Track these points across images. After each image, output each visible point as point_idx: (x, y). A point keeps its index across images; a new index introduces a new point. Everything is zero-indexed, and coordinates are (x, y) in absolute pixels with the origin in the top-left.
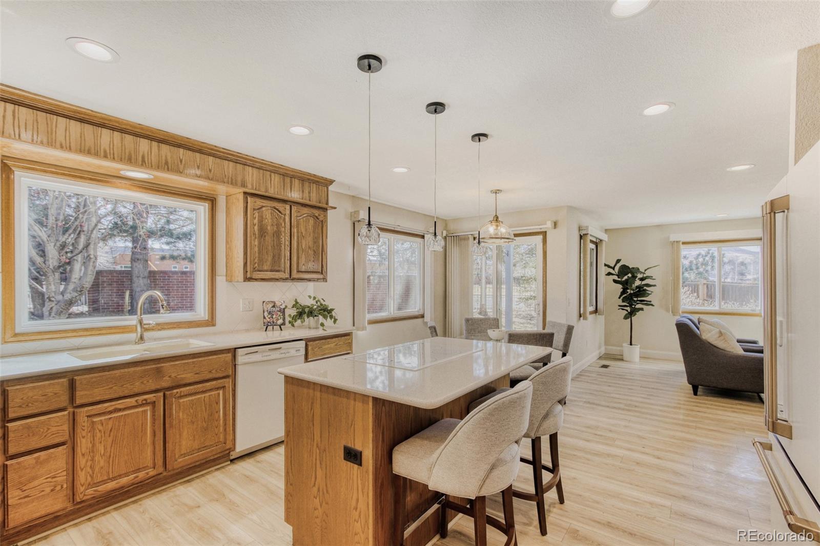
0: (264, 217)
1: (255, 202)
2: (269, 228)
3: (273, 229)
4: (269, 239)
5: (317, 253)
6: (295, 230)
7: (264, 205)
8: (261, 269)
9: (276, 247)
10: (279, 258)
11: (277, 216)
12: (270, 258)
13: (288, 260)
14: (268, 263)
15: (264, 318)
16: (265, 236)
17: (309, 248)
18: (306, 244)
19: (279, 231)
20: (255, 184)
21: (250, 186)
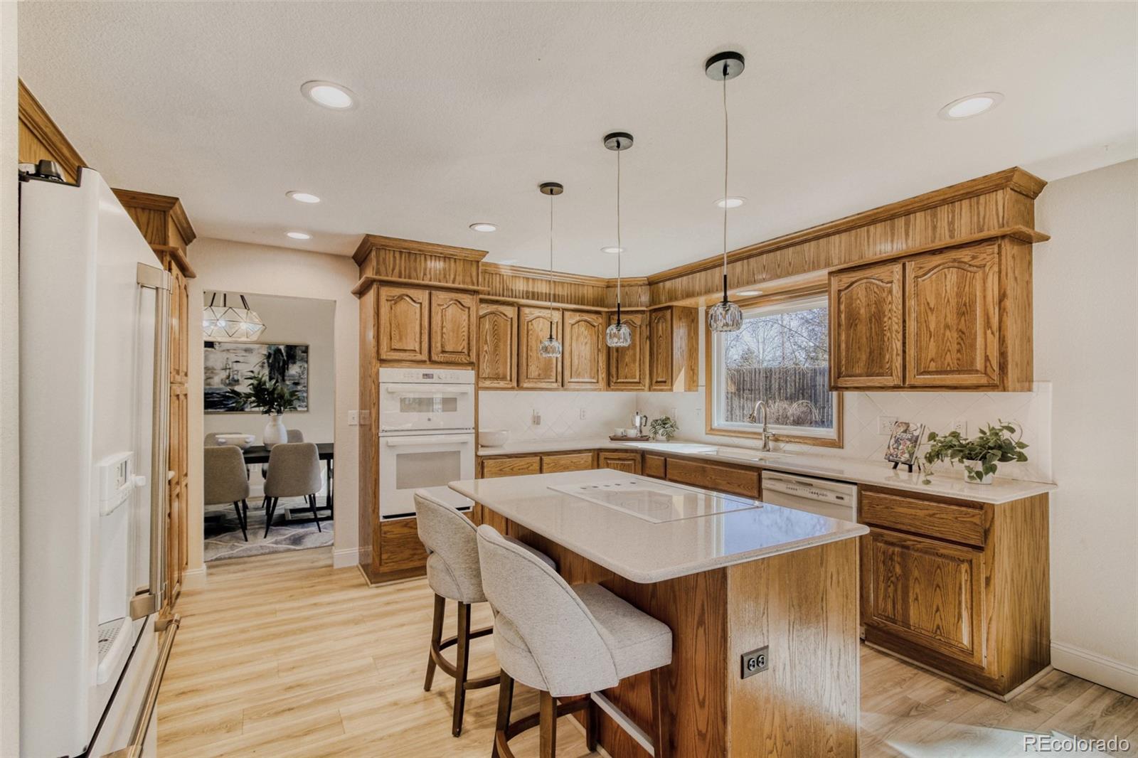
0: (854, 297)
1: (841, 281)
2: (862, 311)
3: (870, 311)
4: (862, 329)
5: (967, 334)
6: (911, 303)
7: (853, 279)
8: (850, 373)
9: (875, 337)
10: (880, 354)
11: (876, 290)
12: (864, 357)
13: (897, 355)
14: (862, 364)
15: (889, 448)
16: (856, 325)
17: (947, 327)
18: (938, 322)
19: (879, 311)
20: (843, 255)
21: (836, 262)
